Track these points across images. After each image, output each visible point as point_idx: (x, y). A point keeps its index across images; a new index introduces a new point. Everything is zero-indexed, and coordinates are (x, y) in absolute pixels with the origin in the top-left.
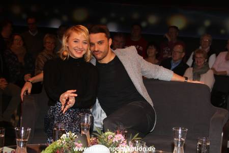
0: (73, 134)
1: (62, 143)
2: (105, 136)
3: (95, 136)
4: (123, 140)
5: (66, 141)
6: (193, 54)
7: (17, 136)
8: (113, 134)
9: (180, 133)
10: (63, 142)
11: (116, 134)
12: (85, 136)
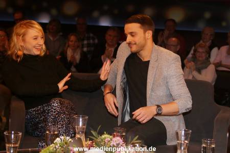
0: (68, 138)
1: (55, 147)
2: (102, 140)
3: (91, 139)
4: (121, 144)
5: (60, 146)
6: (193, 48)
7: (6, 141)
8: (111, 137)
9: (183, 134)
10: (57, 146)
11: (114, 137)
12: (80, 139)
